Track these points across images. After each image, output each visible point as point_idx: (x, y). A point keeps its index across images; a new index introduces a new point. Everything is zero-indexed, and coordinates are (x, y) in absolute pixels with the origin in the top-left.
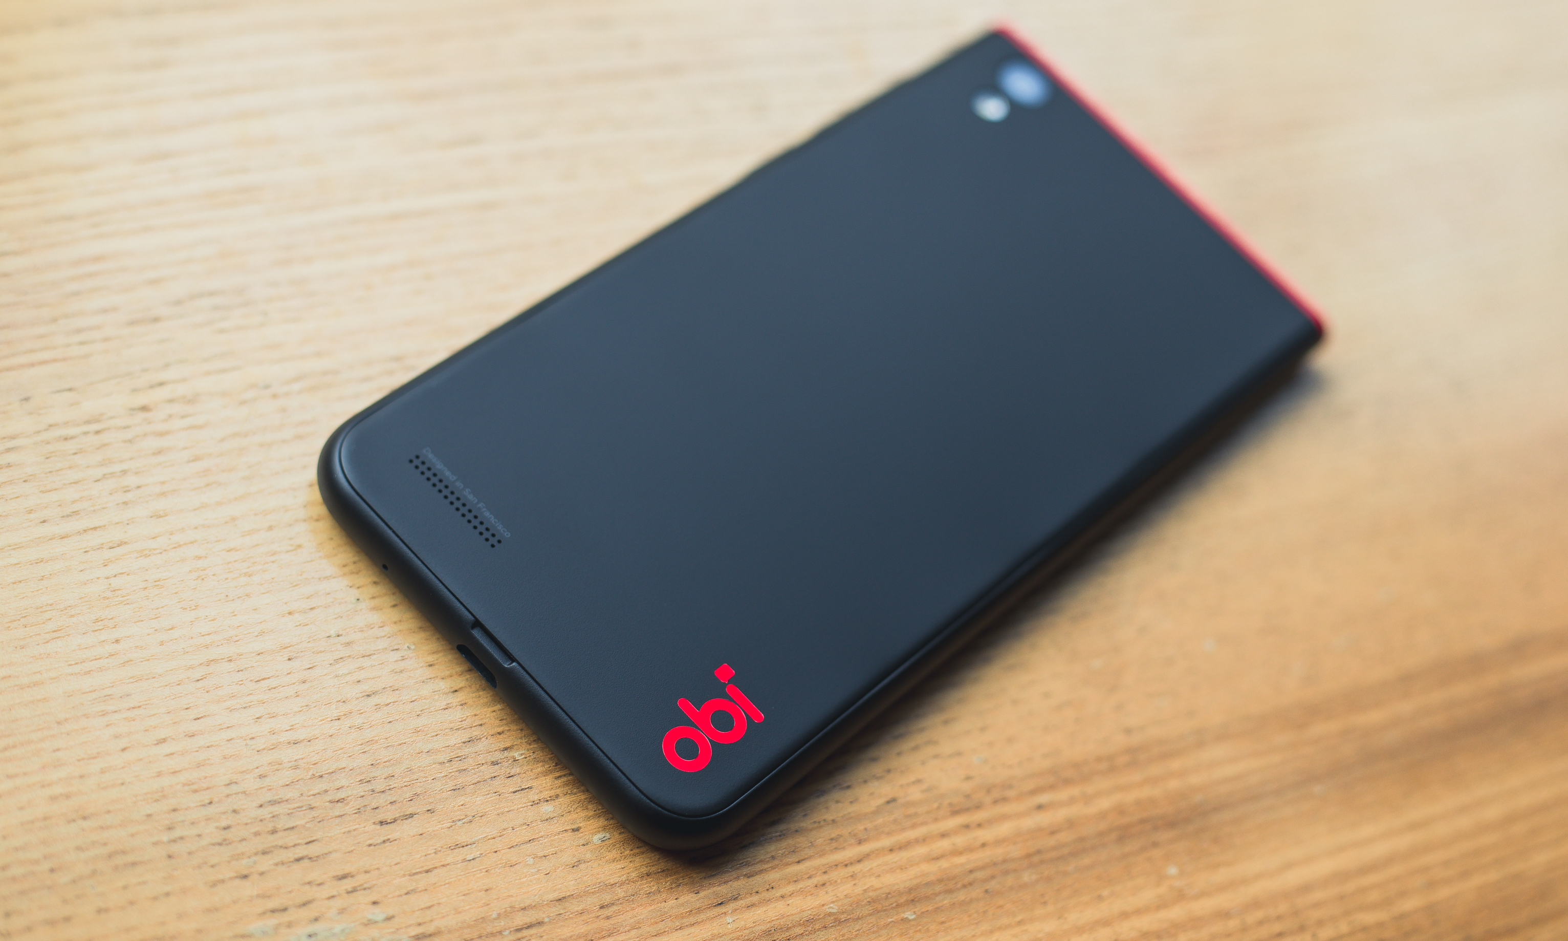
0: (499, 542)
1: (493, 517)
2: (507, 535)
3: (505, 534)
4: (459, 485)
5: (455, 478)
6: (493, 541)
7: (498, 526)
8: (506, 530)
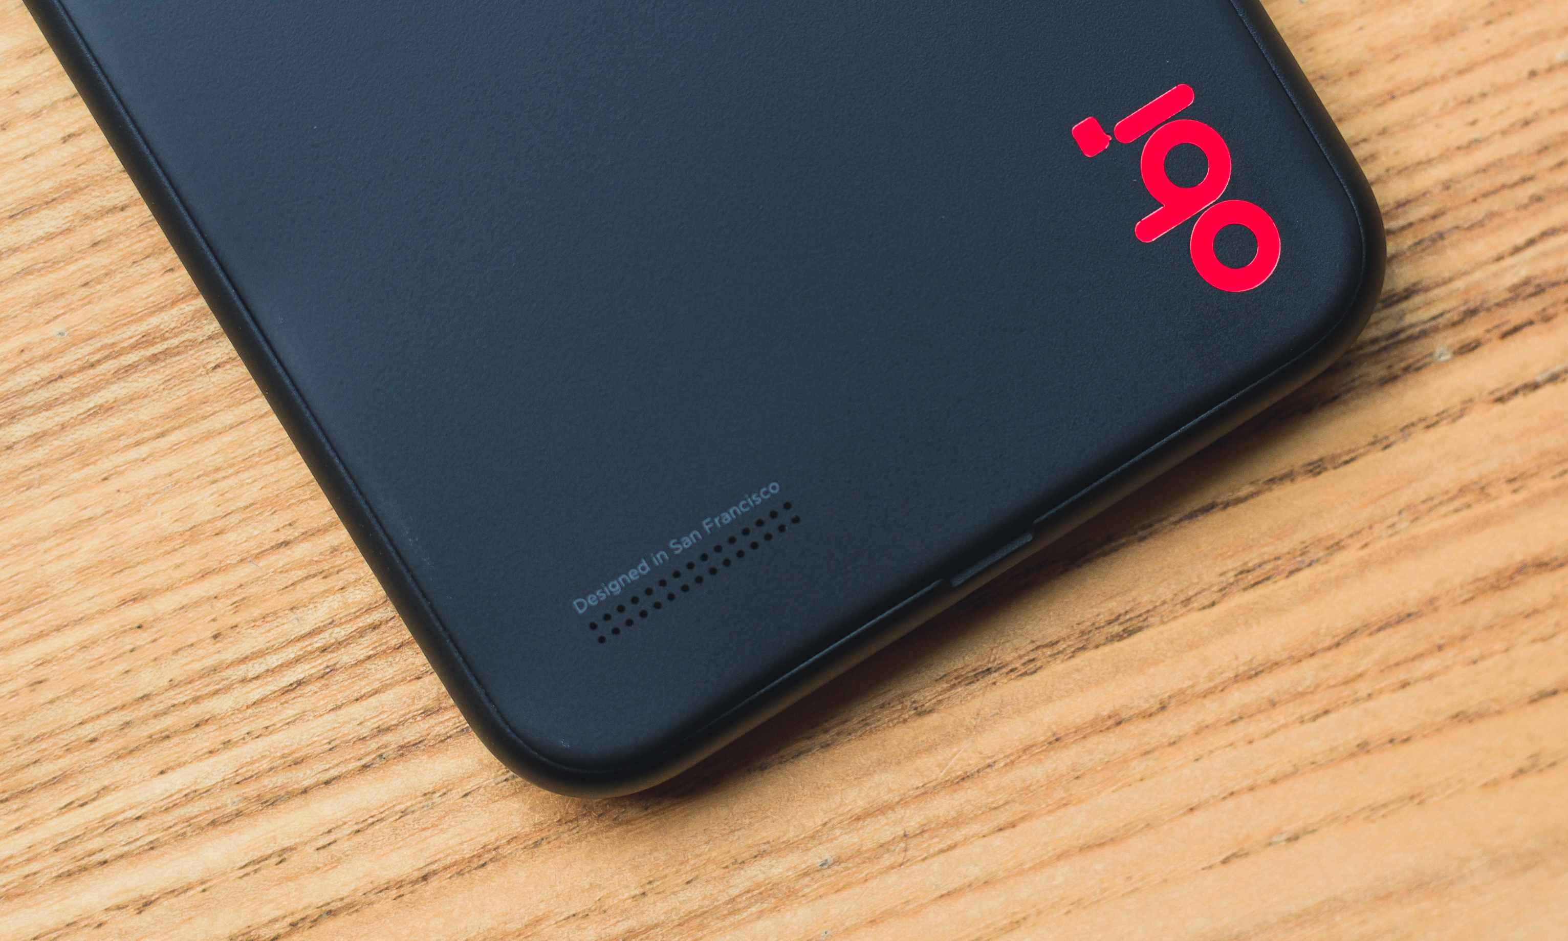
0: (787, 506)
1: (734, 508)
2: (774, 488)
3: (772, 491)
4: (659, 557)
5: (644, 563)
6: (785, 517)
7: (753, 501)
8: (764, 490)
